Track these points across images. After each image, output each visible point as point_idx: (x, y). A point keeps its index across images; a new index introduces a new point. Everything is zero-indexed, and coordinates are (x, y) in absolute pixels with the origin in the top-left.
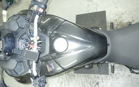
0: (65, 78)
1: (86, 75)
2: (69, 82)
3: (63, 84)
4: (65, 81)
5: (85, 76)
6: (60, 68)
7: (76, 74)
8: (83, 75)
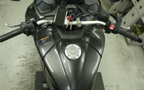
0: (31, 61)
1: (34, 86)
2: (26, 65)
3: (23, 59)
4: (27, 60)
5: (32, 85)
6: (44, 54)
7: (35, 73)
8: (34, 82)
